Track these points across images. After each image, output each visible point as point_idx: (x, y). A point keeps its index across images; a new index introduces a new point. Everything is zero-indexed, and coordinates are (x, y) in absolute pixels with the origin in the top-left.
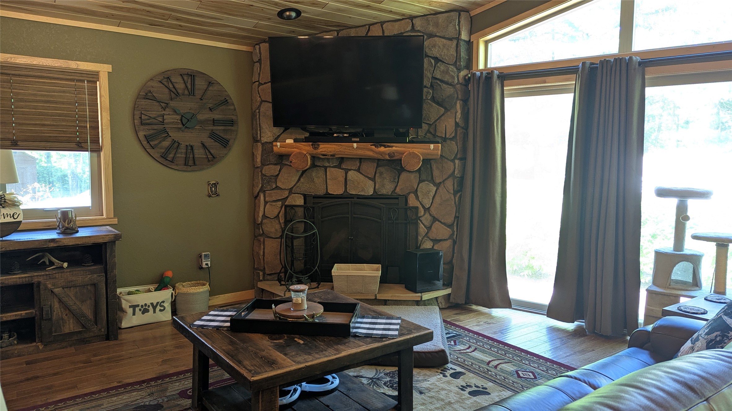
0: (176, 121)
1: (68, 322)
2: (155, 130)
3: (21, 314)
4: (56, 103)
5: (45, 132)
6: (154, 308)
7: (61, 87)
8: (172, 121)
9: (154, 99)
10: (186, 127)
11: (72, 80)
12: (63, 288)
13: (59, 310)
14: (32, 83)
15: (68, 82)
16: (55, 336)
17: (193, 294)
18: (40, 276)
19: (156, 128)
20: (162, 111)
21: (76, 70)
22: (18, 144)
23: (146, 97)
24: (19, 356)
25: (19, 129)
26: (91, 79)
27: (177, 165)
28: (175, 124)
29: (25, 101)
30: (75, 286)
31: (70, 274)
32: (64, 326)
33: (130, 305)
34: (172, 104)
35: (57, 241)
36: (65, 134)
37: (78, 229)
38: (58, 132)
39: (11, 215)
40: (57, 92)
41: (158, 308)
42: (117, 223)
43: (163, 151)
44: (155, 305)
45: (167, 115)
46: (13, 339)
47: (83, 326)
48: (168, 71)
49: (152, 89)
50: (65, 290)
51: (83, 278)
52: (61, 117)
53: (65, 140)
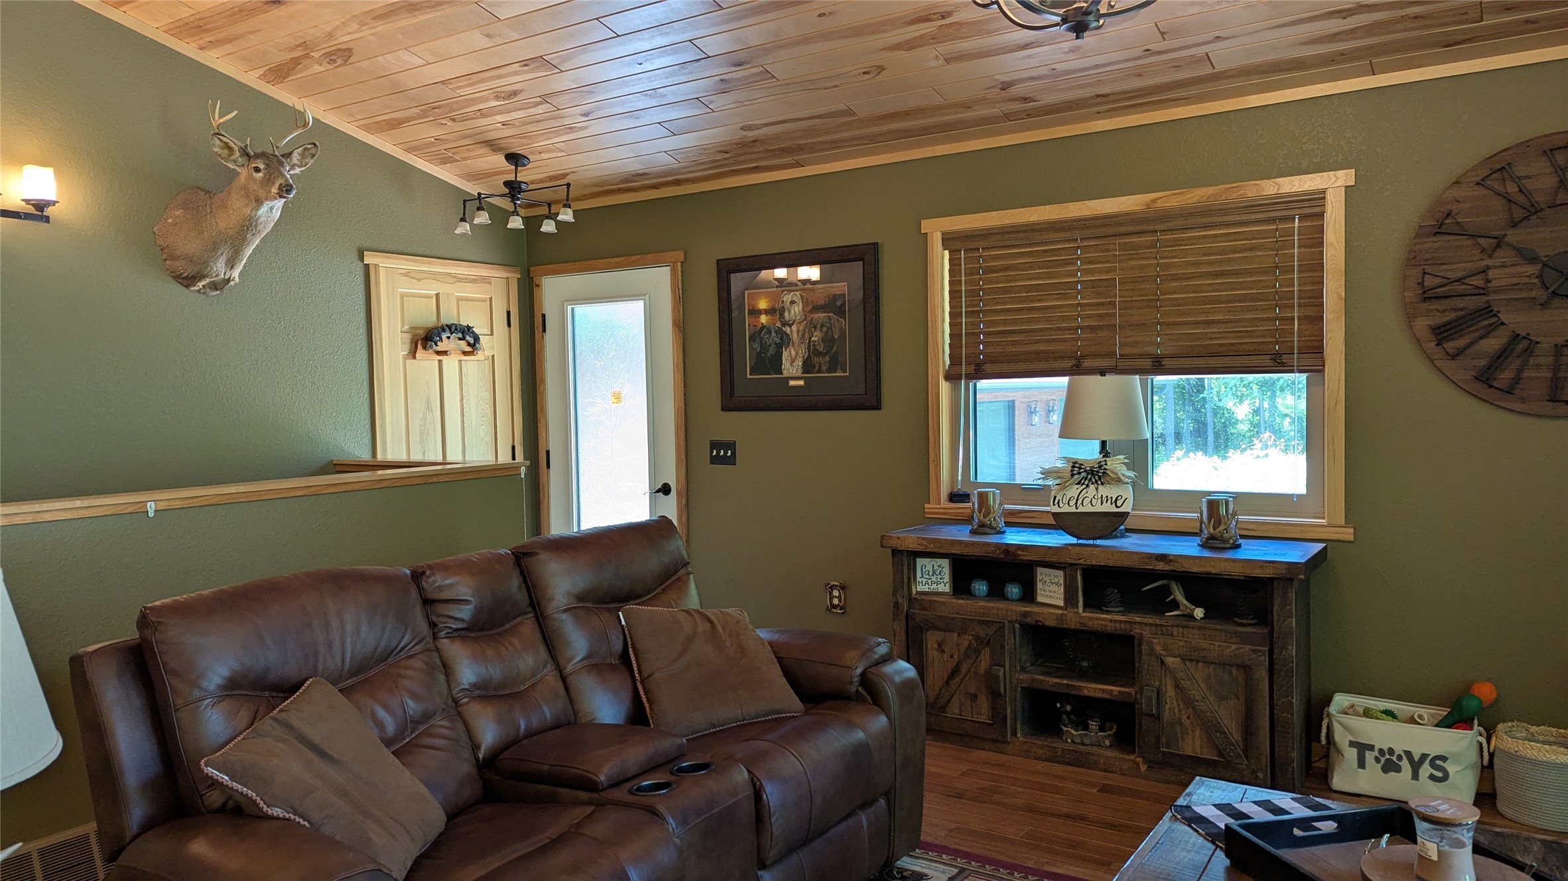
0: (1526, 280)
1: (1190, 732)
2: (1462, 309)
3: (1112, 691)
4: (1235, 273)
5: (1213, 336)
6: (1416, 766)
7: (1247, 239)
8: (1514, 280)
9: (1462, 232)
10: (1553, 292)
11: (1272, 220)
12: (1183, 660)
13: (1175, 703)
14: (1192, 241)
15: (1262, 225)
16: (1165, 752)
17: (1534, 763)
18: (1146, 624)
19: (1461, 306)
20: (1482, 259)
21: (1275, 198)
22: (1163, 363)
23: (1439, 231)
24: (1105, 771)
25: (1166, 335)
26: (1308, 211)
27: (1523, 400)
28: (1521, 289)
29: (1180, 279)
30: (1208, 663)
31: (1199, 635)
32: (1183, 739)
33: (1352, 739)
34: (1513, 236)
35: (1171, 561)
36: (1251, 337)
37: (1240, 541)
38: (1235, 334)
39: (1114, 500)
40: (1239, 252)
41: (1426, 770)
42: (1351, 538)
43: (1483, 363)
44: (1416, 760)
45: (1496, 267)
46: (1105, 736)
47: (1220, 754)
48: (1505, 150)
49: (1455, 208)
50: (1187, 664)
51: (1221, 648)
52: (1244, 301)
53: (1251, 351)
